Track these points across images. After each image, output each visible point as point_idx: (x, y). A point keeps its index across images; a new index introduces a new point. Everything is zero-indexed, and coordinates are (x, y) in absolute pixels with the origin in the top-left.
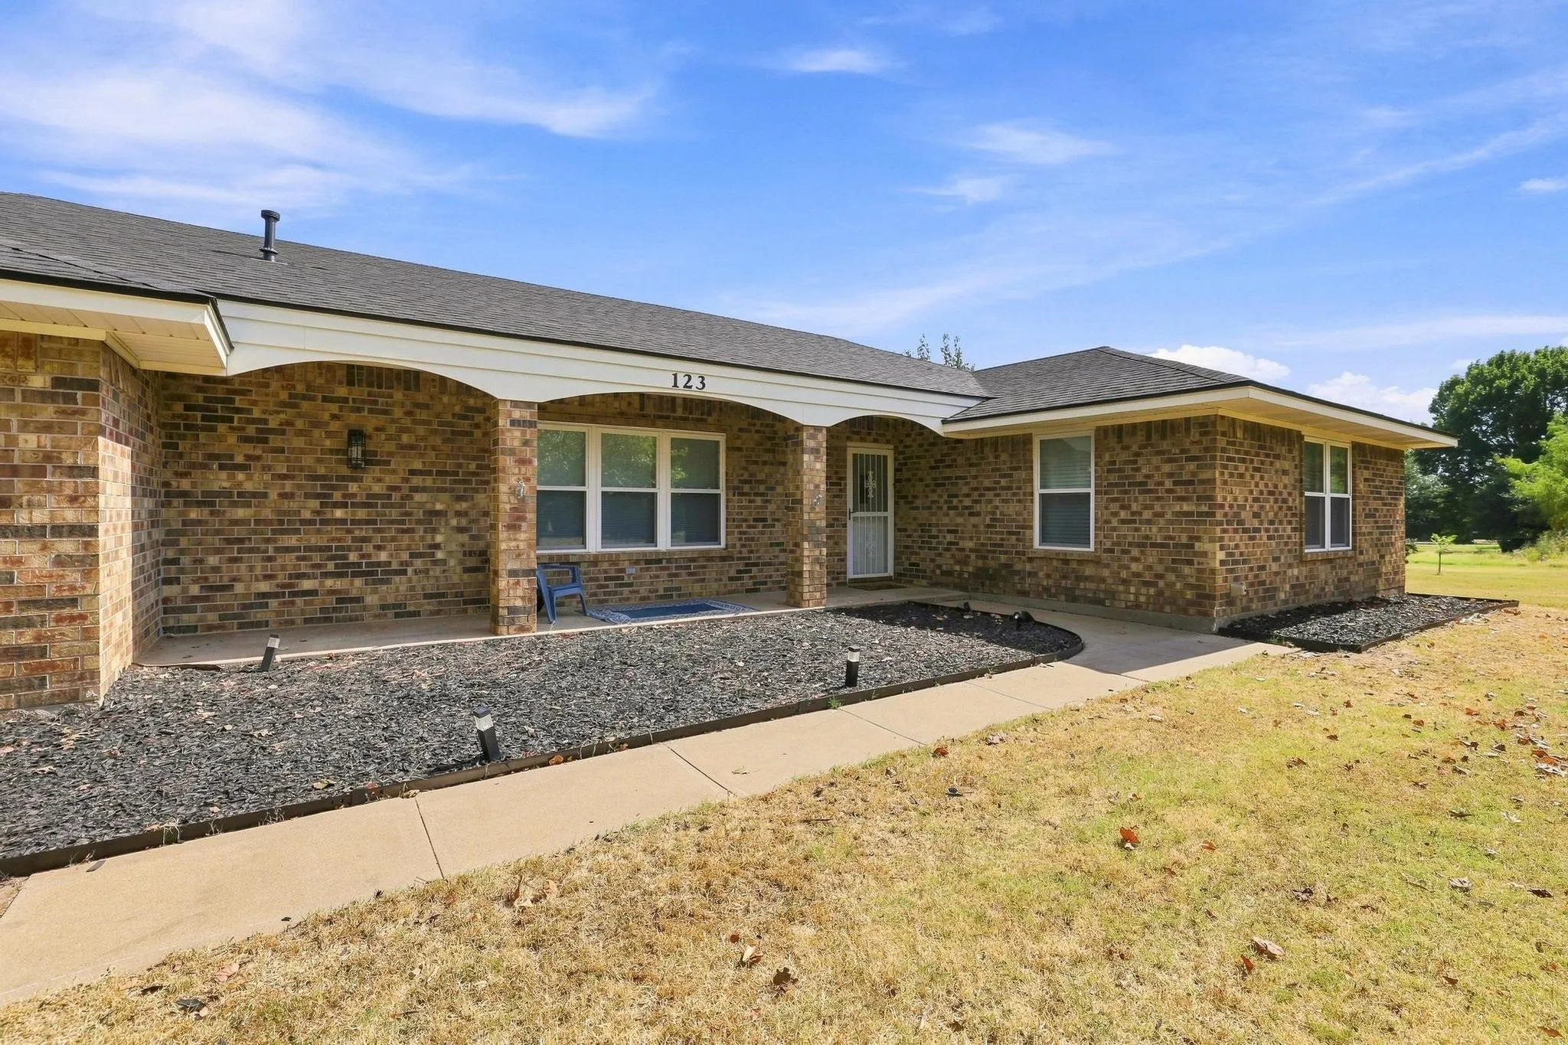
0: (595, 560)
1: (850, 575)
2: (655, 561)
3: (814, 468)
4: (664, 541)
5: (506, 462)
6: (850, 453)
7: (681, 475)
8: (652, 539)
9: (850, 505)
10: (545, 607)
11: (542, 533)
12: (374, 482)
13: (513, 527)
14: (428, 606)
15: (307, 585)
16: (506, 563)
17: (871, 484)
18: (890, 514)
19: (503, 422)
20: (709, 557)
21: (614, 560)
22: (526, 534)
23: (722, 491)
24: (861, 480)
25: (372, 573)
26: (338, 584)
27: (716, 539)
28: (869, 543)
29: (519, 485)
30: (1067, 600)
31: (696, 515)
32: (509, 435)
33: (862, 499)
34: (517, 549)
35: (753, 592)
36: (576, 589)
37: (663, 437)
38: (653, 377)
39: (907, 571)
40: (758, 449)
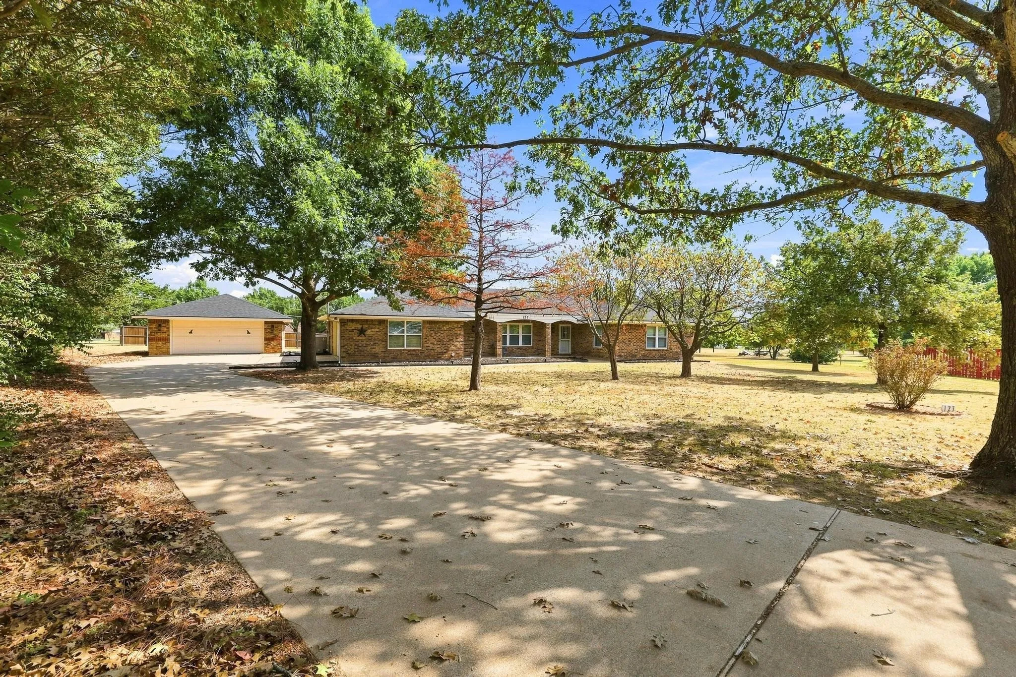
0: (509, 347)
1: (560, 352)
2: (520, 348)
3: (549, 331)
4: (520, 344)
5: (498, 331)
6: (561, 325)
7: (524, 330)
8: (518, 344)
9: (560, 337)
10: (504, 354)
11: (503, 344)
13: (498, 341)
14: (483, 354)
15: (468, 349)
16: (497, 347)
17: (566, 333)
18: (570, 339)
19: (498, 326)
20: (529, 347)
21: (513, 347)
22: (501, 343)
23: (532, 334)
24: (563, 331)
27: (531, 344)
28: (565, 346)
29: (500, 335)
30: (599, 357)
31: (526, 340)
32: (499, 328)
33: (564, 336)
34: (499, 345)
35: (538, 355)
36: (507, 352)
37: (521, 325)
38: (520, 317)
39: (574, 352)
40: (541, 326)
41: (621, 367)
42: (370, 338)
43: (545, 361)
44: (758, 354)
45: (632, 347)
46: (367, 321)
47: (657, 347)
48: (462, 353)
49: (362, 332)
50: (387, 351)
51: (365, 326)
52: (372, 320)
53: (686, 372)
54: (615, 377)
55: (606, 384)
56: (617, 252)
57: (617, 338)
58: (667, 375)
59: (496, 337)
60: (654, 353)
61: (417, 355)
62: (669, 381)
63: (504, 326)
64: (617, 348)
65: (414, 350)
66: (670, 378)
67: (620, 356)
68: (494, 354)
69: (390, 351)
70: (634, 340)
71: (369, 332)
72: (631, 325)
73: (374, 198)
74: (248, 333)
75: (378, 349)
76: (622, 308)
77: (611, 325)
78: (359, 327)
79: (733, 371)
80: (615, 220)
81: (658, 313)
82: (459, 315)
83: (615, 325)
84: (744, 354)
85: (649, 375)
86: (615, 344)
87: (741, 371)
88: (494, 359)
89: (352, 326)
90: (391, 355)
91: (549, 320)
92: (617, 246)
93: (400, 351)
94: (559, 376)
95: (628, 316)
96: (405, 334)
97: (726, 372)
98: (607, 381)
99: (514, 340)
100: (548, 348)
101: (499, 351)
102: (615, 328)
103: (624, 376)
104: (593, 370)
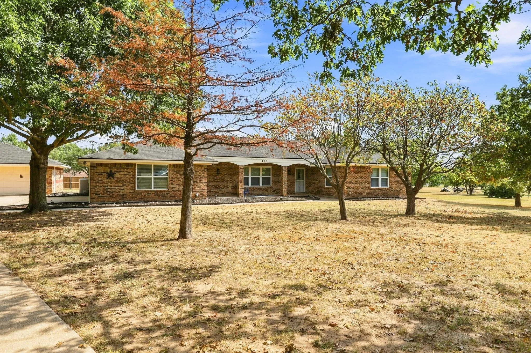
0: (250, 188)
1: (296, 192)
2: (260, 188)
3: (285, 173)
4: (261, 185)
5: (240, 174)
6: (296, 169)
7: (264, 173)
8: (259, 185)
9: (296, 178)
10: (245, 194)
11: (244, 185)
12: (220, 176)
13: (241, 183)
14: (227, 194)
15: (212, 190)
16: (240, 187)
17: (300, 174)
18: (305, 180)
19: (239, 169)
20: (268, 188)
21: (253, 188)
22: (242, 184)
23: (271, 176)
24: (298, 174)
25: (220, 189)
26: (216, 190)
27: (270, 185)
28: (299, 186)
29: (241, 177)
30: (328, 195)
31: (266, 181)
32: (240, 170)
33: (299, 177)
34: (241, 186)
35: (276, 194)
36: (248, 192)
37: (261, 168)
38: (259, 161)
39: (308, 191)
40: (278, 169)
41: (349, 204)
42: (119, 181)
43: (281, 200)
44: (456, 190)
45: (357, 186)
46: (115, 165)
47: (380, 186)
48: (206, 194)
49: (111, 175)
50: (134, 192)
51: (114, 170)
52: (120, 164)
53: (410, 211)
54: (343, 217)
55: (335, 225)
56: (344, 72)
57: (345, 179)
58: (392, 213)
59: (238, 178)
60: (377, 191)
61: (163, 196)
62: (395, 220)
63: (246, 169)
64: (345, 187)
65: (160, 191)
66: (395, 216)
67: (348, 195)
68: (236, 194)
69: (138, 192)
70: (360, 180)
71: (117, 175)
72: (357, 167)
73: (73, 24)
74: (21, 177)
75: (126, 190)
76: (350, 151)
77: (339, 167)
78: (108, 170)
79: (449, 207)
80: (341, 31)
81: (384, 155)
82: (203, 159)
83: (344, 167)
84: (444, 190)
85: (375, 213)
86: (343, 184)
87: (456, 208)
88: (236, 198)
89: (101, 169)
90: (139, 196)
91: (285, 163)
92: (344, 66)
93: (148, 191)
94: (290, 215)
95: (355, 158)
96: (153, 176)
97: (443, 208)
98: (336, 221)
99: (255, 181)
100: (285, 187)
101: (241, 191)
102: (343, 170)
103: (352, 214)
104: (323, 208)
